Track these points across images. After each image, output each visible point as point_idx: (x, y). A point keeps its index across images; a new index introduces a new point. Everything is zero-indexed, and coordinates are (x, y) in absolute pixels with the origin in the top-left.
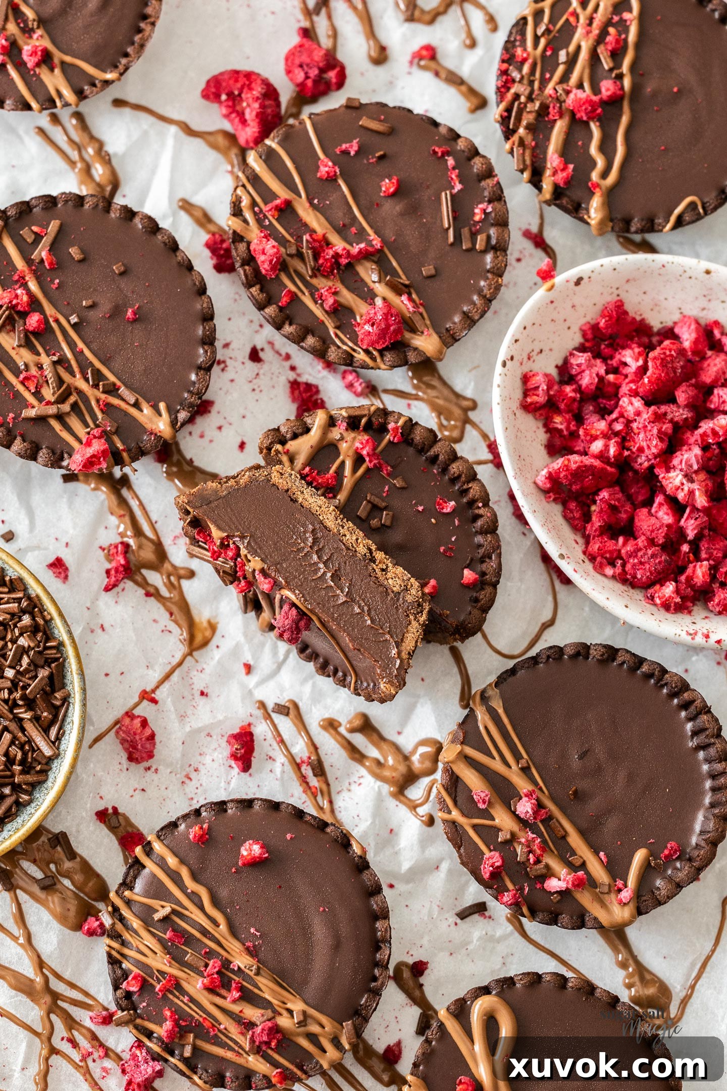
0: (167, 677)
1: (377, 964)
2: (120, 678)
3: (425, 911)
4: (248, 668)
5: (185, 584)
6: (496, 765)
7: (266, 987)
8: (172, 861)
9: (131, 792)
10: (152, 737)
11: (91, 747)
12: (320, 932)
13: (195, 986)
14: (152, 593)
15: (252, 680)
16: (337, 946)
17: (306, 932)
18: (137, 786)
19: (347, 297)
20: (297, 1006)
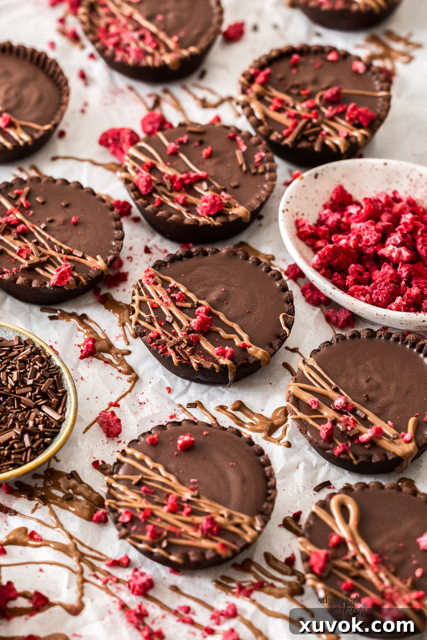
0: (123, 396)
1: (269, 488)
2: (96, 400)
3: (295, 491)
4: (169, 390)
5: (126, 358)
6: (318, 389)
7: (205, 505)
8: (138, 455)
9: (112, 453)
10: (119, 421)
11: (84, 432)
12: (232, 476)
13: (163, 512)
14: (107, 362)
15: (173, 396)
16: (244, 481)
17: (224, 476)
18: (114, 450)
19: (192, 199)
20: (224, 511)
